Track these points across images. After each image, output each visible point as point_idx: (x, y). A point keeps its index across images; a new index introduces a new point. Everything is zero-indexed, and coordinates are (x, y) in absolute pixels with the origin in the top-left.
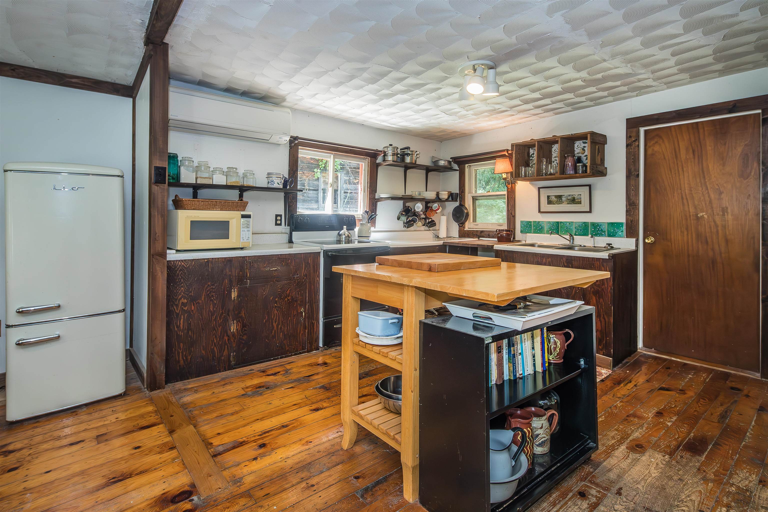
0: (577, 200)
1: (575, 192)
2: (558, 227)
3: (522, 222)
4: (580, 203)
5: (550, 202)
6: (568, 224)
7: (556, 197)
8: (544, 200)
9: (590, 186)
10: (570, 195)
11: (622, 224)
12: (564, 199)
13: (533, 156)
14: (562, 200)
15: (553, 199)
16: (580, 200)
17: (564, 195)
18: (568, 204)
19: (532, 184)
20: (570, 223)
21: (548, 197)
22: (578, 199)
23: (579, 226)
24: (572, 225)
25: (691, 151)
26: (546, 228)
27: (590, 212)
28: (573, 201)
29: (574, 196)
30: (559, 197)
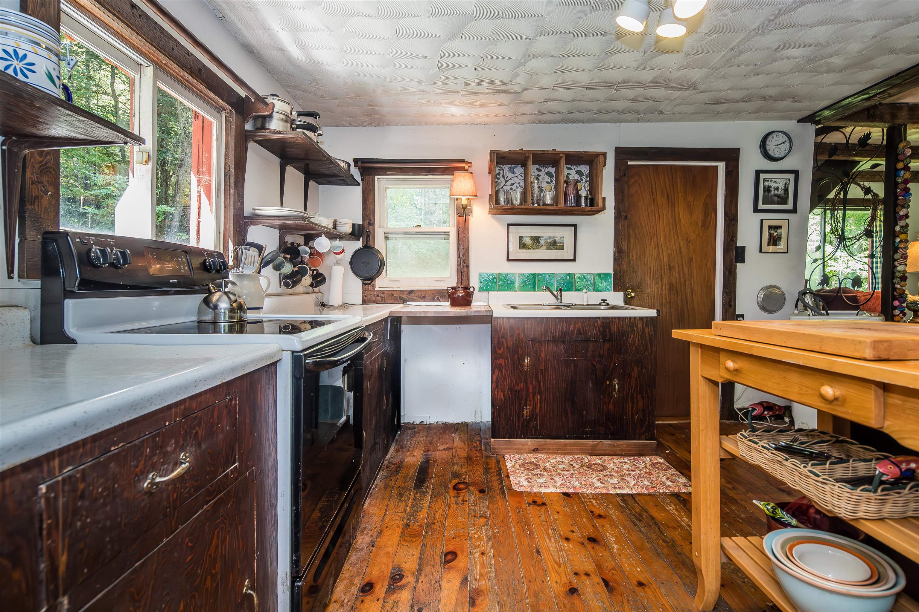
0: (559, 245)
1: (556, 233)
2: (535, 281)
3: (481, 275)
4: (562, 248)
5: (523, 246)
6: (547, 276)
7: (532, 238)
8: (514, 244)
9: (575, 226)
10: (550, 237)
11: (609, 275)
12: (542, 242)
13: (498, 176)
14: (539, 243)
15: (528, 241)
16: (562, 244)
17: (542, 237)
18: (547, 249)
19: (496, 219)
20: (552, 275)
21: (521, 238)
22: (560, 243)
23: (563, 279)
24: (554, 277)
25: (666, 195)
26: (518, 283)
27: (574, 260)
28: (554, 245)
29: (555, 239)
30: (536, 240)
